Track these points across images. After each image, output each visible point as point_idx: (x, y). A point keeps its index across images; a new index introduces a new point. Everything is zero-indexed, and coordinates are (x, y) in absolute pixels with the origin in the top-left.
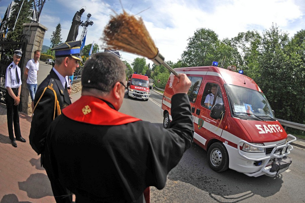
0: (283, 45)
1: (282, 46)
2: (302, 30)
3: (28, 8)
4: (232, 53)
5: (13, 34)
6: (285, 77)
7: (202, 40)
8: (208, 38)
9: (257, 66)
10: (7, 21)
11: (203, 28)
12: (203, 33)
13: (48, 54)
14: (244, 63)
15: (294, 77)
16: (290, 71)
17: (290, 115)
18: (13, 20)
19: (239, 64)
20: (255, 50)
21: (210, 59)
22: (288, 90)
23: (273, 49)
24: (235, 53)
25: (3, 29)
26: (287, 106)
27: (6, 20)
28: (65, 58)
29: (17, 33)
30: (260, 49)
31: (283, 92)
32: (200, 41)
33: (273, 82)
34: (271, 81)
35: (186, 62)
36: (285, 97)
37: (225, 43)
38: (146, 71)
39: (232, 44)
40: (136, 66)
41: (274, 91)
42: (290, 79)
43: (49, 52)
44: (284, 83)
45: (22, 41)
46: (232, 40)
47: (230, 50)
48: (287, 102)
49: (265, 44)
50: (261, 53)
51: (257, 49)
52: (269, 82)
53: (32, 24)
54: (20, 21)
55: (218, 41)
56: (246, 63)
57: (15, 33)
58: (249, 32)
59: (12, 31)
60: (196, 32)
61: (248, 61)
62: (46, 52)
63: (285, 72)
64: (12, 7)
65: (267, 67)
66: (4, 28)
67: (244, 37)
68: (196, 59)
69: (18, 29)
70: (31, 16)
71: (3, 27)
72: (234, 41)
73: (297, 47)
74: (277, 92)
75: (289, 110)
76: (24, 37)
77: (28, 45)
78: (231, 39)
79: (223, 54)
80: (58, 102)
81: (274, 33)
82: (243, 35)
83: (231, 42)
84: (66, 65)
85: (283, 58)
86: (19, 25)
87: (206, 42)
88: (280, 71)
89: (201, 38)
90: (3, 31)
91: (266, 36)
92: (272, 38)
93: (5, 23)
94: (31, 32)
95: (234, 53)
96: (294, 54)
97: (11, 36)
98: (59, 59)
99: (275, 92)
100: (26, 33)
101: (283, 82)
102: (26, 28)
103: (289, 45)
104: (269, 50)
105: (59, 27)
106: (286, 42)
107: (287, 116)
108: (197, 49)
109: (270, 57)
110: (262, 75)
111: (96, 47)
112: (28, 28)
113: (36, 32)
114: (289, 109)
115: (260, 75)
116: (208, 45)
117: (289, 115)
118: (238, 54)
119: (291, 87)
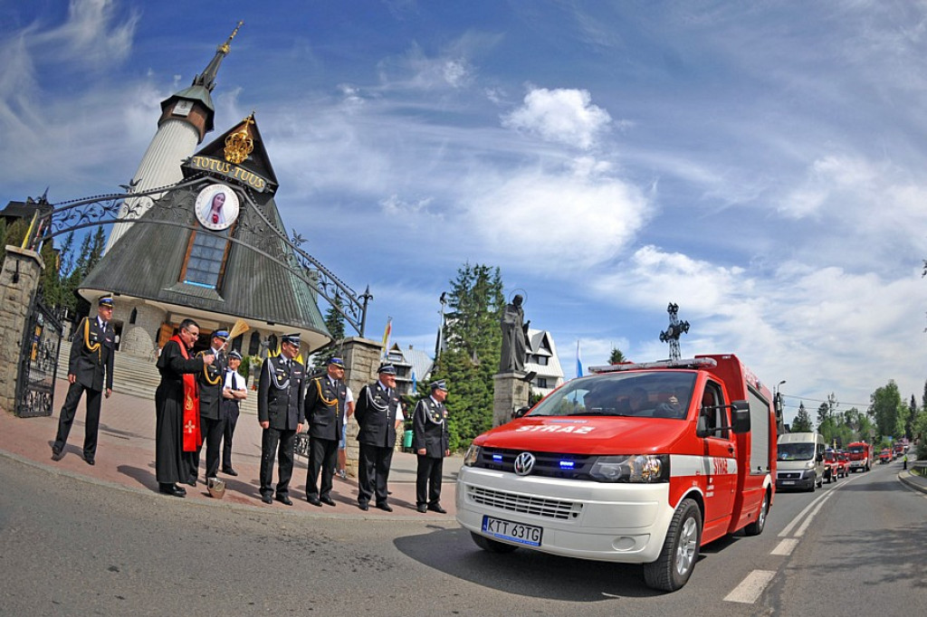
40: (879, 413)
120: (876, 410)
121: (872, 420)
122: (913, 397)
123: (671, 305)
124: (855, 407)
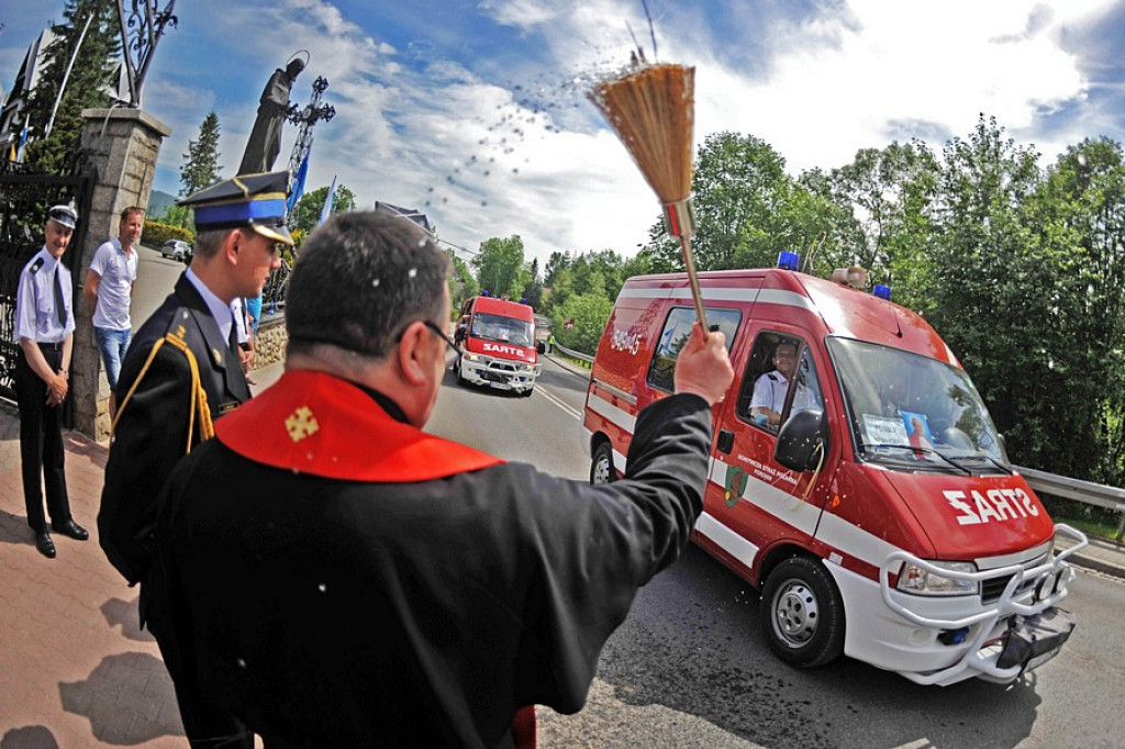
0: (1019, 195)
1: (1013, 198)
2: (1087, 140)
3: (102, 55)
4: (832, 223)
5: (45, 147)
6: (1026, 311)
7: (728, 176)
8: (746, 168)
9: (924, 272)
10: (25, 100)
11: (731, 132)
12: (731, 151)
13: (171, 221)
14: (877, 259)
15: (1056, 310)
16: (1044, 290)
17: (1042, 448)
18: (45, 97)
19: (860, 262)
20: (918, 211)
21: (753, 244)
22: (1037, 359)
23: (982, 208)
24: (845, 225)
25: (9, 132)
26: (1033, 415)
27: (20, 97)
28: (230, 234)
29: (60, 146)
30: (935, 208)
31: (1017, 364)
32: (719, 179)
33: (984, 330)
34: (975, 324)
35: (667, 257)
36: (1025, 383)
37: (810, 186)
38: (522, 289)
39: (833, 191)
40: (489, 268)
41: (984, 362)
42: (1043, 319)
43: (173, 217)
44: (1022, 332)
45: (76, 171)
46: (835, 177)
47: (827, 213)
48: (1031, 403)
49: (952, 190)
50: (940, 223)
51: (926, 208)
52: (968, 327)
53: (114, 111)
54: (70, 103)
55: (783, 179)
56: (883, 259)
57: (51, 144)
58: (894, 147)
59: (43, 136)
60: (704, 146)
61: (890, 253)
62: (165, 215)
63: (1024, 292)
64: (45, 51)
65: (959, 274)
66: (15, 126)
67: (877, 167)
68: (704, 246)
69: (64, 129)
70: (112, 86)
71: (11, 124)
72: (841, 181)
73: (1069, 202)
74: (994, 363)
75: (1039, 429)
76: (87, 158)
77: (98, 190)
78: (829, 174)
79: (800, 228)
80: (202, 392)
81: (984, 151)
82: (874, 158)
83: (829, 183)
84: (233, 260)
85: (1019, 243)
86: (67, 117)
87: (741, 183)
88: (1005, 288)
89: (724, 171)
90: (11, 137)
91: (957, 164)
92: (978, 170)
93: (19, 109)
94: (109, 142)
95: (839, 225)
96: (1058, 229)
97: (37, 157)
98: (208, 236)
99: (990, 366)
100: (94, 145)
101: (1017, 331)
102: (92, 125)
103: (1041, 197)
104: (968, 213)
105: (210, 125)
106: (1029, 185)
107: (1029, 451)
108: (707, 211)
109: (969, 240)
110: (943, 303)
111: (345, 199)
112: (100, 126)
113: (127, 143)
114: (1039, 425)
115: (935, 305)
116: (749, 195)
117: (1039, 449)
118: (854, 228)
119: (1045, 345)
120: (484, 262)
121: (474, 272)
122: (535, 261)
123: (320, 79)
124: (453, 248)
